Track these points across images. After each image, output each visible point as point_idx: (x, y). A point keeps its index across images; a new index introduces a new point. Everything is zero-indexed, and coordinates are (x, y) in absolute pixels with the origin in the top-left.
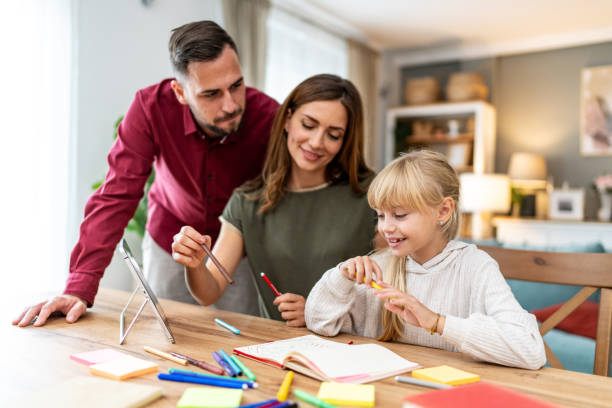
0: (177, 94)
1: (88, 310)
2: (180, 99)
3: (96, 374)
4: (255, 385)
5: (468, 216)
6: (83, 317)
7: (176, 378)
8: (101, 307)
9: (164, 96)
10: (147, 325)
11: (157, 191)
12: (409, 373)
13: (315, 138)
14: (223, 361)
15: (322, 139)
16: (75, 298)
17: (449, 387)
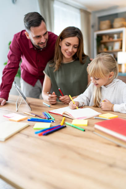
0: (27, 36)
1: (7, 102)
2: (28, 37)
3: (11, 120)
4: (54, 121)
5: (120, 65)
6: (5, 104)
7: (32, 120)
8: (10, 101)
9: (23, 36)
10: (24, 105)
11: (23, 65)
12: (98, 116)
13: (70, 49)
14: (45, 115)
15: (72, 49)
16: (2, 99)
17: (109, 119)
